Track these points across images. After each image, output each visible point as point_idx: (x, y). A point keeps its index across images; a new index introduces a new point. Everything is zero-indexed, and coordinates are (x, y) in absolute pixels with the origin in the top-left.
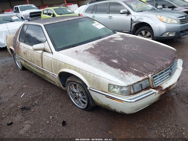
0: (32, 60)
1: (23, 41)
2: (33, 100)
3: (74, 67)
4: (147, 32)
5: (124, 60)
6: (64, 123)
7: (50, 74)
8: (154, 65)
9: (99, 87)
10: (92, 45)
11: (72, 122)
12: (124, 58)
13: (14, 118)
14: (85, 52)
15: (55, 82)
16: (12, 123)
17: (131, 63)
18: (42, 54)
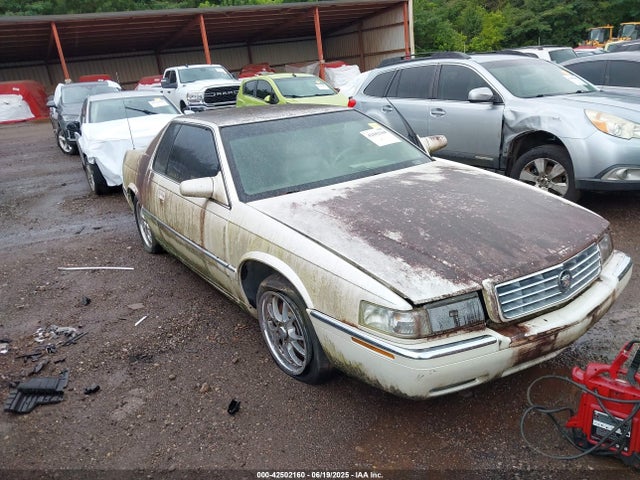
0: (178, 222)
1: (163, 168)
2: (164, 336)
3: (278, 249)
4: (552, 165)
5: (422, 234)
6: (234, 407)
7: (219, 265)
8: (511, 255)
9: (335, 307)
10: (344, 191)
11: (258, 406)
12: (425, 228)
13: (105, 377)
14: (317, 208)
15: (230, 292)
16: (97, 389)
17: (440, 243)
18: (204, 207)
